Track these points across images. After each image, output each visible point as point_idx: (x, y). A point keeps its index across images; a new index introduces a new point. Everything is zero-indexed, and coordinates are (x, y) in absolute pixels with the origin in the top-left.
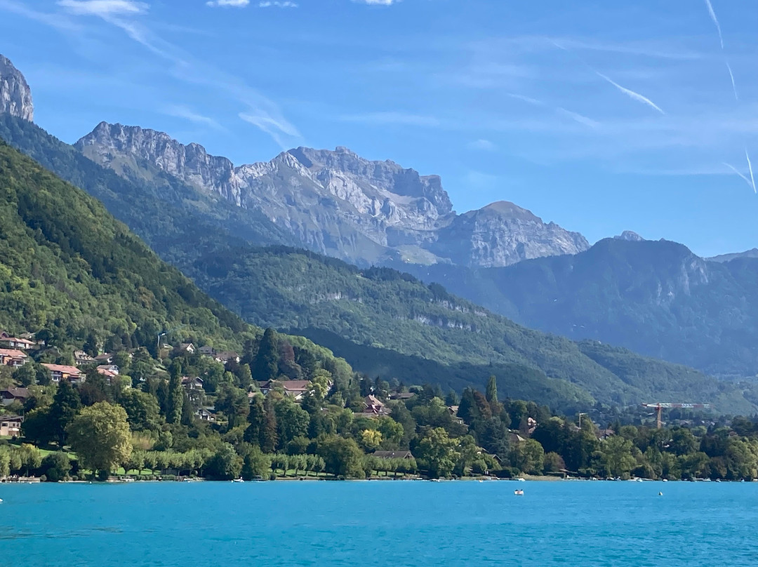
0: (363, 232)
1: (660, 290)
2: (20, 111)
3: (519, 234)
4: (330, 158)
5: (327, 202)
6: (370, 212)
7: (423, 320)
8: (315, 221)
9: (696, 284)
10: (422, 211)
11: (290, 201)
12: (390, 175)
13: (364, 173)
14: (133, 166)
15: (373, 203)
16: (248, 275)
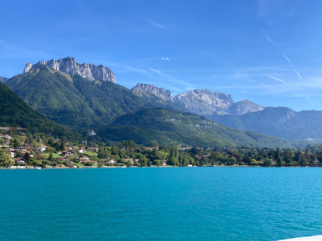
0: (209, 108)
1: (281, 119)
2: (111, 80)
3: (249, 107)
4: (203, 91)
5: (200, 101)
6: (212, 104)
7: (198, 125)
8: (197, 106)
9: (291, 117)
10: (226, 103)
11: (191, 101)
12: (218, 95)
13: (212, 95)
14: (145, 93)
15: (213, 101)
16: (147, 114)
